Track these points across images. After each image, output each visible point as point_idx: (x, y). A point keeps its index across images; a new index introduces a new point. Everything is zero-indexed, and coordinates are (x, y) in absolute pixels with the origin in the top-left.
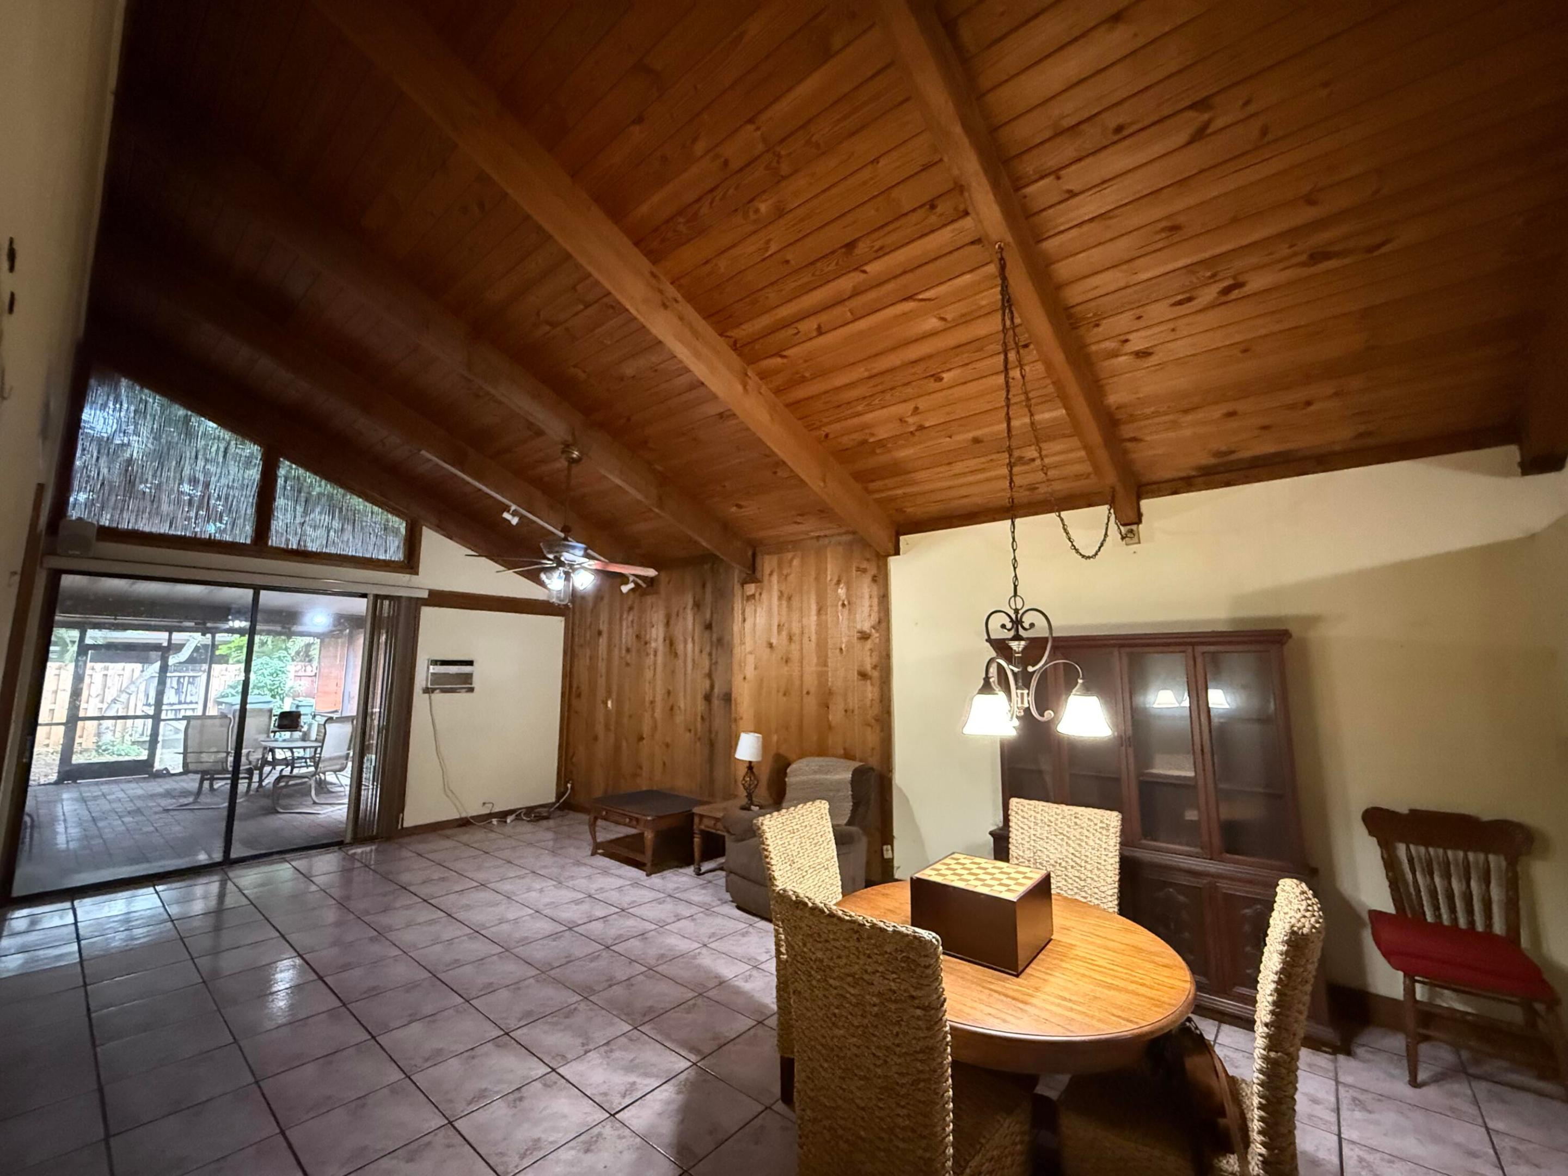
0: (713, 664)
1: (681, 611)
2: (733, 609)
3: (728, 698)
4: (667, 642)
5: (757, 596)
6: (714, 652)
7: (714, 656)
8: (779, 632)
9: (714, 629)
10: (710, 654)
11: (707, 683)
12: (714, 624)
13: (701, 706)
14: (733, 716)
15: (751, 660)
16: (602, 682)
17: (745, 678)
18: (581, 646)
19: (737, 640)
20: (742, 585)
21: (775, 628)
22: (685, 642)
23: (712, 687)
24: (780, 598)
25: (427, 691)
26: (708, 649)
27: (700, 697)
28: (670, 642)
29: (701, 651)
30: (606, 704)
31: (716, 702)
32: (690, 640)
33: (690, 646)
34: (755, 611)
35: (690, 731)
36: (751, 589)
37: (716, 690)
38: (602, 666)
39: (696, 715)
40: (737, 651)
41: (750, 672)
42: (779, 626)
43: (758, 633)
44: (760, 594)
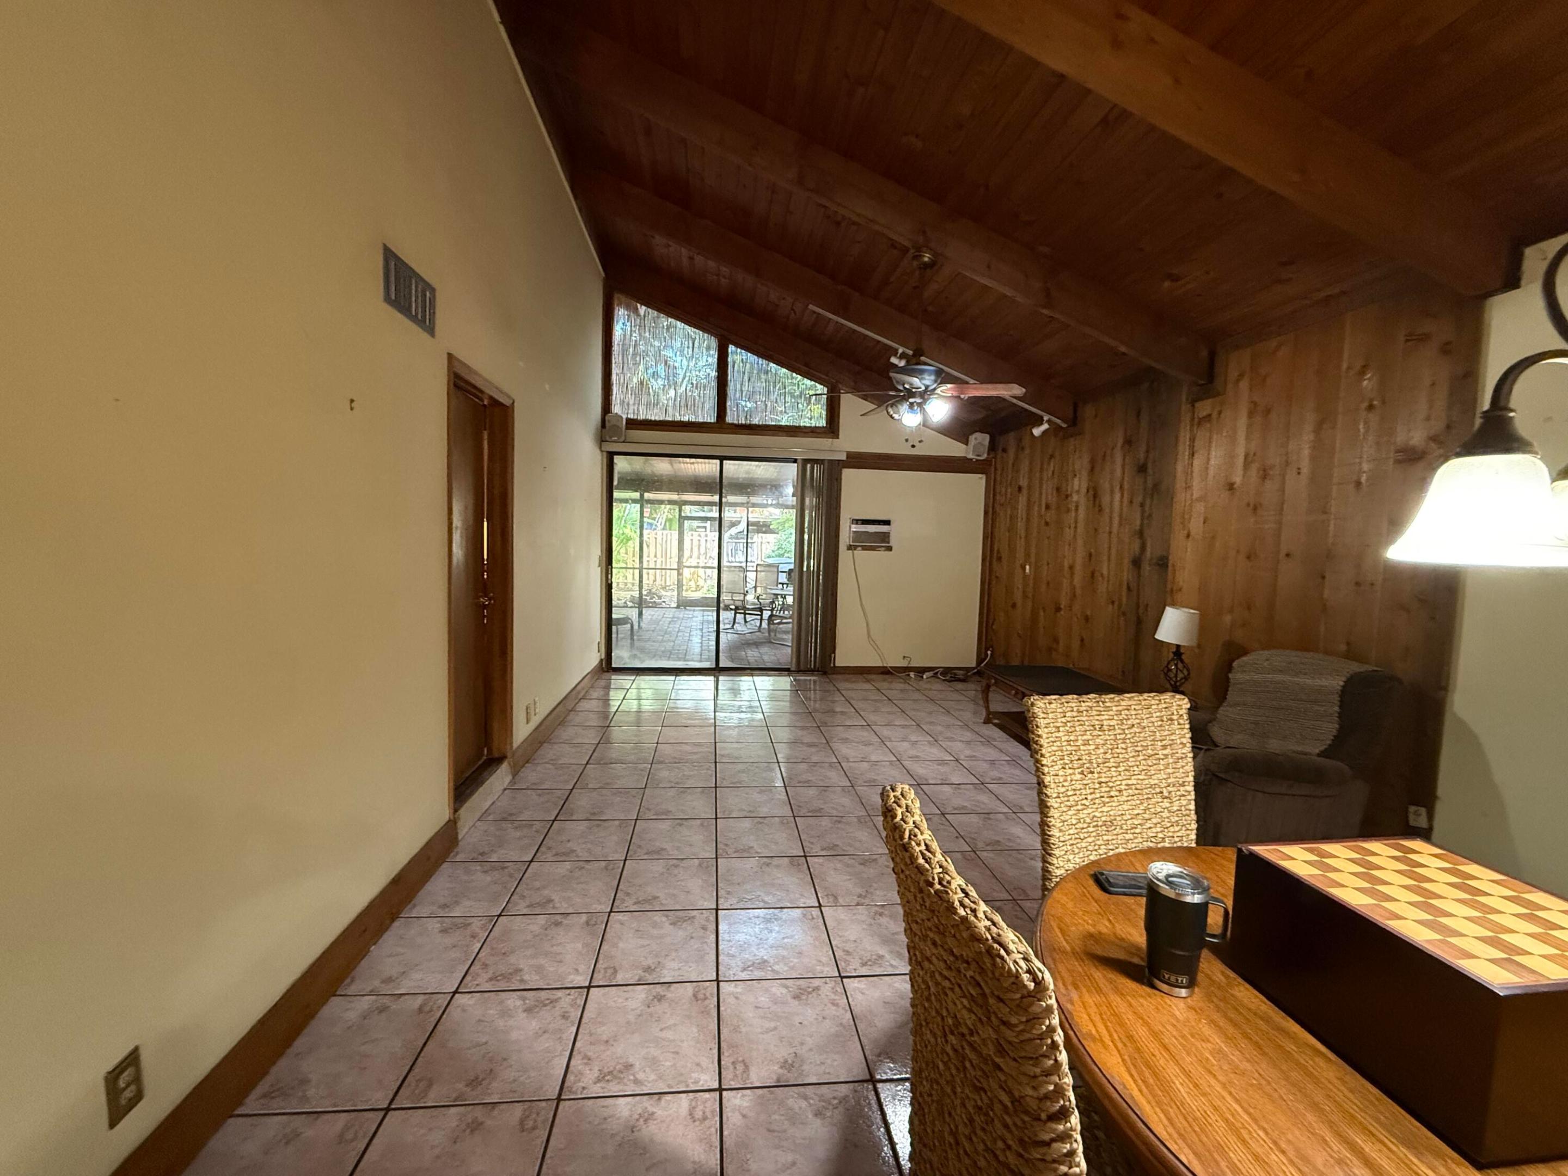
0: (1147, 518)
1: (1109, 452)
2: (1177, 438)
3: (1163, 563)
4: (1091, 492)
5: (1215, 415)
6: (1148, 502)
7: (1147, 508)
8: (1247, 465)
9: (1150, 471)
10: (1142, 505)
11: (1136, 546)
12: (1150, 465)
13: (1127, 574)
14: (1169, 586)
15: (1200, 508)
16: (1020, 545)
17: (1188, 536)
18: (1002, 505)
19: (1180, 484)
20: (1193, 403)
21: (1240, 460)
22: (1112, 492)
23: (1143, 548)
24: (1251, 414)
25: (850, 548)
26: (1139, 499)
27: (1127, 562)
28: (1094, 494)
29: (1131, 502)
30: (1024, 569)
31: (1146, 568)
32: (1117, 489)
33: (1117, 496)
34: (1210, 438)
35: (1113, 603)
36: (1204, 408)
37: (1148, 553)
38: (1021, 525)
39: (1120, 585)
40: (1181, 497)
41: (1196, 526)
42: (1246, 456)
43: (1211, 472)
44: (1220, 413)
